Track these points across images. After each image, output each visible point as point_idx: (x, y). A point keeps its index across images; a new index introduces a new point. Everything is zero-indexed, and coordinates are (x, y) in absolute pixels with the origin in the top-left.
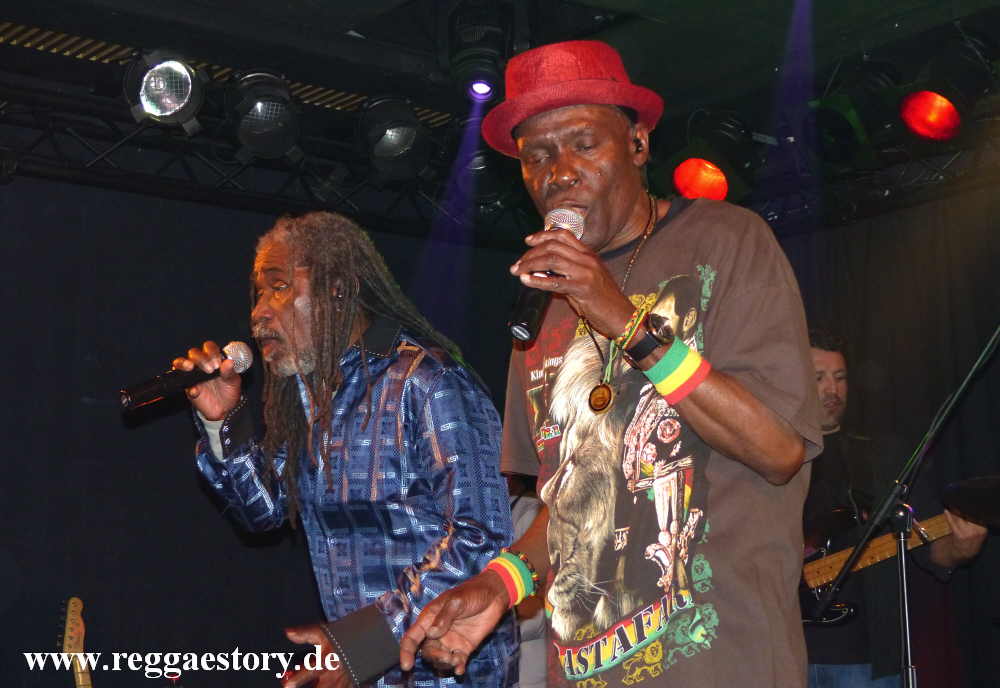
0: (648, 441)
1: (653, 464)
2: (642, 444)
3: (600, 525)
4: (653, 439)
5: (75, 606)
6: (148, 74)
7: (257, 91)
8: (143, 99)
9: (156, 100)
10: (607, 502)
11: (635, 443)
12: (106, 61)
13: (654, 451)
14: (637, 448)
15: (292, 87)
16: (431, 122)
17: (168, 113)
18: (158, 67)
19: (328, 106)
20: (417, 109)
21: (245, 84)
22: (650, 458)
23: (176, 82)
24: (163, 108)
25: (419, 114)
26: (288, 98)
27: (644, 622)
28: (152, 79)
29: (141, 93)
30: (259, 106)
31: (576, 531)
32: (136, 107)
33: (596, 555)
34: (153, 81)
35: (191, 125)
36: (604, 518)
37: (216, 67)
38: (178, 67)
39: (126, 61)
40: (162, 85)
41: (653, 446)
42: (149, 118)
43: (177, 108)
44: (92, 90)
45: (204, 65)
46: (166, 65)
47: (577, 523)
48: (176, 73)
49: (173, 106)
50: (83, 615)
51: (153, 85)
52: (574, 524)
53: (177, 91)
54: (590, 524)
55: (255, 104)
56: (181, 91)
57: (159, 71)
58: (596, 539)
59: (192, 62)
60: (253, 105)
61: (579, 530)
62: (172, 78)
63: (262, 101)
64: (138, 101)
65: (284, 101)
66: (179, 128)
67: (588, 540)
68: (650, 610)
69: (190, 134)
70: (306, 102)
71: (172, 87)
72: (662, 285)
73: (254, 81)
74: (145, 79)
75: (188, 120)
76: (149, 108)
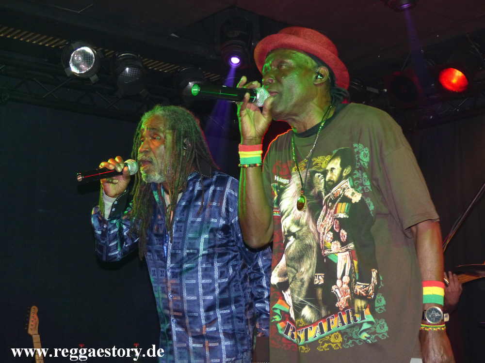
0: (329, 231)
1: (331, 243)
2: (326, 232)
3: (308, 271)
4: (332, 230)
5: (34, 310)
6: (74, 53)
7: (126, 62)
8: (71, 65)
9: (77, 66)
10: (312, 260)
11: (323, 231)
12: (53, 46)
13: (332, 236)
14: (324, 234)
15: (143, 60)
16: (211, 79)
17: (83, 72)
18: (79, 50)
19: (161, 70)
20: (204, 72)
21: (121, 58)
22: (329, 239)
23: (87, 57)
24: (81, 70)
25: (205, 75)
26: (141, 65)
27: (331, 322)
28: (76, 55)
29: (70, 62)
30: (127, 69)
31: (295, 272)
32: (68, 69)
33: (306, 285)
34: (75, 56)
35: (94, 78)
36: (310, 267)
37: (106, 50)
38: (88, 50)
39: (63, 46)
40: (80, 59)
41: (332, 234)
42: (73, 74)
43: (88, 70)
44: (46, 60)
45: (101, 49)
46: (82, 48)
47: (296, 268)
48: (87, 53)
49: (85, 69)
50: (38, 314)
51: (76, 58)
52: (294, 268)
53: (87, 62)
54: (303, 269)
55: (125, 68)
56: (89, 62)
57: (79, 52)
58: (306, 277)
59: (95, 47)
60: (124, 69)
61: (297, 271)
62: (85, 55)
63: (129, 67)
64: (69, 66)
65: (139, 67)
66: (88, 79)
67: (302, 277)
68: (333, 317)
69: (93, 82)
70: (150, 68)
71: (85, 59)
72: (335, 152)
73: (125, 57)
74: (72, 55)
75: (93, 76)
76: (74, 70)
